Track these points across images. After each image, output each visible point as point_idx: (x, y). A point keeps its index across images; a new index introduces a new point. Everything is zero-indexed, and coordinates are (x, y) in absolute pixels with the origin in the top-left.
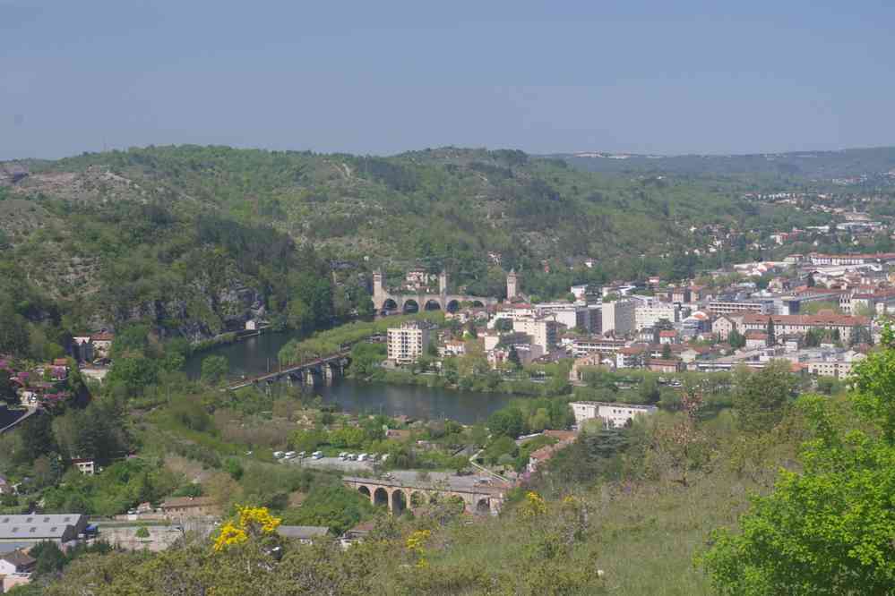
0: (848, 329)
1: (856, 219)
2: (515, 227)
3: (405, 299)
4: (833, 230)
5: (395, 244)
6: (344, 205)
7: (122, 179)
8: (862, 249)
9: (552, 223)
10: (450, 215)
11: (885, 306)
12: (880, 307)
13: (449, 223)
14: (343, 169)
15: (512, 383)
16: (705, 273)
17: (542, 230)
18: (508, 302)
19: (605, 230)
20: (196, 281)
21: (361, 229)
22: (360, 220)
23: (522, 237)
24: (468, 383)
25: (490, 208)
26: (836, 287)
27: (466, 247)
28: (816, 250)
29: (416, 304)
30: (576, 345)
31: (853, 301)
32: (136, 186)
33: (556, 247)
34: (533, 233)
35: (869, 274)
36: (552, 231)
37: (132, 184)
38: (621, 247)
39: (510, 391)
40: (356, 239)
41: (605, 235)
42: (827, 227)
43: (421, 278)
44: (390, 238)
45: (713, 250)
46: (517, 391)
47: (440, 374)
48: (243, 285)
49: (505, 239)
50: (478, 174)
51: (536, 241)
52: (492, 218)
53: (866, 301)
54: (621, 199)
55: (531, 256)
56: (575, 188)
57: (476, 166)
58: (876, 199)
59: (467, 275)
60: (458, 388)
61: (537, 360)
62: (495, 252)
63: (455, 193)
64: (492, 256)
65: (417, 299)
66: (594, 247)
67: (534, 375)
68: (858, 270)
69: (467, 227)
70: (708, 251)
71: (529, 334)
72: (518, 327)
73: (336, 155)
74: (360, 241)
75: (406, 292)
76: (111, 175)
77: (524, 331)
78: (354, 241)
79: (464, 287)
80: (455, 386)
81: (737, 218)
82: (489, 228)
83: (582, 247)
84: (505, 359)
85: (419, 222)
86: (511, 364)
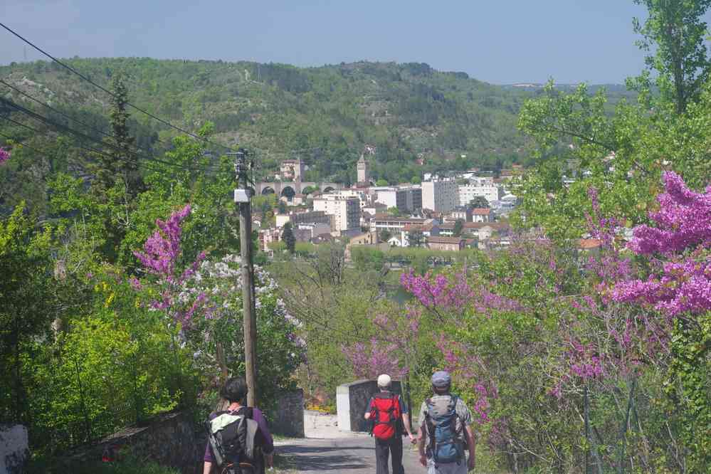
2: (396, 124)
5: (273, 138)
6: (233, 104)
7: (34, 84)
9: (433, 121)
10: (335, 112)
13: (330, 119)
14: (244, 73)
17: (422, 127)
19: (483, 127)
20: (33, 167)
21: (245, 125)
22: (244, 117)
23: (403, 132)
25: (375, 107)
27: (341, 140)
30: (373, 224)
32: (46, 90)
33: (434, 141)
34: (413, 129)
36: (432, 128)
37: (43, 87)
40: (238, 134)
41: (484, 131)
43: (294, 168)
44: (270, 132)
48: (85, 172)
49: (384, 134)
50: (369, 78)
51: (415, 136)
52: (376, 115)
56: (470, 95)
62: (372, 145)
63: (345, 94)
64: (369, 148)
66: (472, 142)
69: (349, 123)
73: (240, 63)
74: (242, 135)
76: (26, 80)
78: (237, 136)
82: (372, 125)
83: (458, 142)
84: (280, 239)
85: (299, 117)
86: (284, 245)
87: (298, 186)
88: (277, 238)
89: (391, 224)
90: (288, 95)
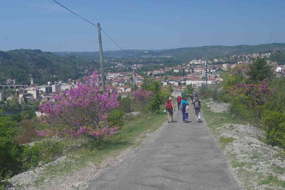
0: (112, 90)
1: (120, 65)
2: (36, 68)
3: (5, 86)
4: (114, 67)
5: (4, 72)
8: (120, 71)
9: (45, 66)
10: (19, 65)
11: (122, 84)
12: (120, 84)
13: (18, 67)
15: (24, 107)
16: (81, 78)
17: (43, 68)
18: (31, 86)
19: (59, 68)
23: (38, 70)
24: (13, 107)
25: (30, 63)
26: (111, 80)
27: (23, 72)
28: (110, 72)
29: (8, 87)
30: (43, 96)
31: (114, 83)
33: (46, 72)
34: (41, 69)
35: (120, 77)
36: (46, 68)
38: (63, 72)
39: (24, 109)
42: (113, 67)
43: (11, 81)
44: (3, 71)
45: (85, 72)
46: (26, 109)
47: (5, 105)
49: (33, 71)
50: (27, 55)
51: (41, 71)
52: (30, 65)
53: (117, 83)
54: (64, 61)
55: (40, 74)
56: (53, 58)
57: (27, 53)
58: (125, 60)
59: (23, 80)
60: (10, 108)
61: (32, 100)
62: (31, 74)
63: (21, 59)
65: (8, 86)
66: (56, 72)
67: (31, 104)
68: (117, 76)
69: (23, 68)
70: (84, 73)
71: (31, 94)
72: (29, 92)
75: (6, 84)
77: (30, 93)
79: (22, 82)
80: (9, 108)
81: (93, 65)
82: (29, 68)
83: (53, 73)
84: (23, 100)
85: (10, 67)
86: (25, 102)
87: (15, 86)
88: (22, 100)
89: (48, 96)
90: (6, 60)
